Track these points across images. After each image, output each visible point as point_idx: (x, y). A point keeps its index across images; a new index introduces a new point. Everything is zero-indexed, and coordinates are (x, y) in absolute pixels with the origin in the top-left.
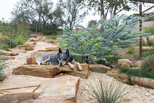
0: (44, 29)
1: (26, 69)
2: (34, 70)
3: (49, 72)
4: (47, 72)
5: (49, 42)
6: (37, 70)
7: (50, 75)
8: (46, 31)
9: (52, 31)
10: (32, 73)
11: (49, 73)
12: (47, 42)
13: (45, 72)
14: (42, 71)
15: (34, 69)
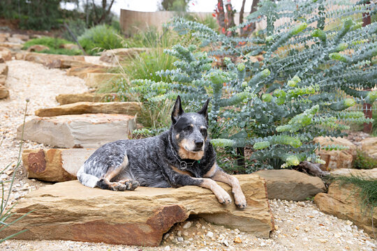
0: (14, 8)
1: (55, 214)
2: (87, 220)
3: (149, 223)
4: (140, 223)
5: (51, 66)
6: (100, 218)
7: (151, 233)
8: (20, 16)
9: (42, 19)
10: (80, 232)
11: (148, 229)
12: (44, 64)
13: (132, 226)
14: (120, 221)
15: (86, 215)
